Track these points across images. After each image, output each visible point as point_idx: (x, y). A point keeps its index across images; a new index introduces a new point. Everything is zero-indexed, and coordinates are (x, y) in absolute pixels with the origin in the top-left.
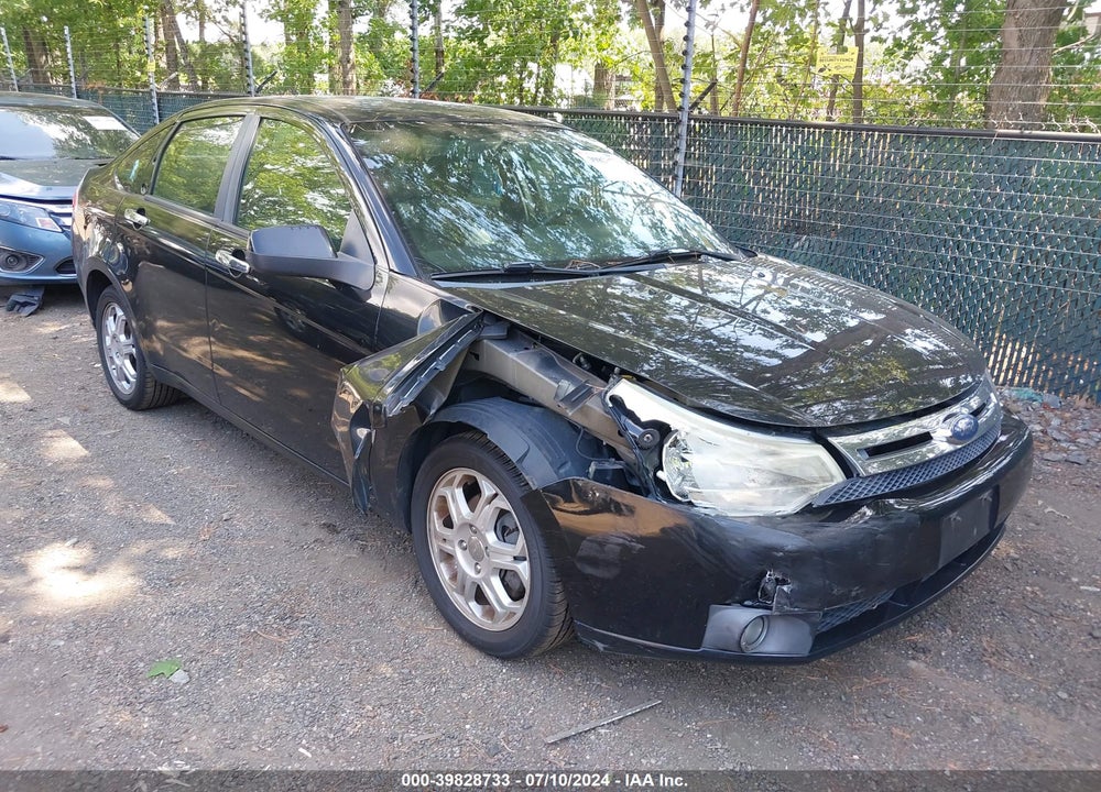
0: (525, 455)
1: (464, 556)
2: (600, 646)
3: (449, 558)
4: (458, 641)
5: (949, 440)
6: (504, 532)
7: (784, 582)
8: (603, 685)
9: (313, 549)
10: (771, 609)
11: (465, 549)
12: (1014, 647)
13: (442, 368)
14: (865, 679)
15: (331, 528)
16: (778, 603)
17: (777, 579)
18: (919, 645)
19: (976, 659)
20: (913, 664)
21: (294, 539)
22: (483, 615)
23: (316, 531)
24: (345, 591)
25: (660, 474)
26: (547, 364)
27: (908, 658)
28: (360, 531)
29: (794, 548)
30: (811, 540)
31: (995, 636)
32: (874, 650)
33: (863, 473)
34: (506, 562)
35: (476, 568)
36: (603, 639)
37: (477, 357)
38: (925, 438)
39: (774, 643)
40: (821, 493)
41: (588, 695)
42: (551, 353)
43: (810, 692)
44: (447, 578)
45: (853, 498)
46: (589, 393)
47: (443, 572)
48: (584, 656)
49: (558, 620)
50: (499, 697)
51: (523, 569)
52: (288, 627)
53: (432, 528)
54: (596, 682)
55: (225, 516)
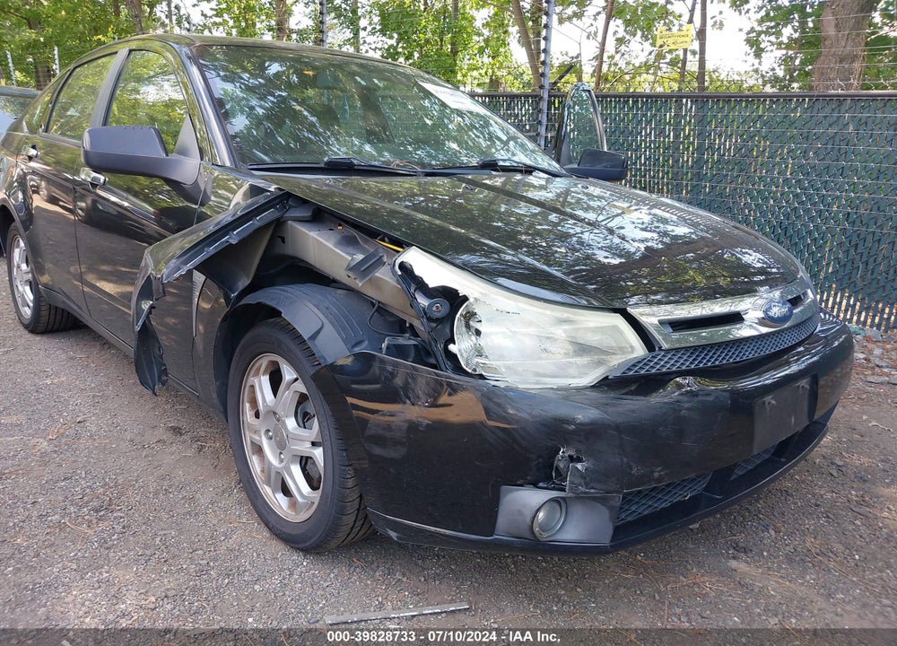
0: (318, 332)
1: (269, 445)
2: (393, 535)
3: (259, 450)
4: (266, 533)
5: (762, 322)
6: (304, 418)
7: (579, 460)
8: (405, 579)
9: (154, 448)
10: (564, 490)
11: (271, 438)
12: (838, 547)
13: (234, 242)
14: (681, 578)
15: (177, 431)
16: (572, 483)
17: (571, 457)
18: (741, 545)
19: (799, 560)
20: (733, 564)
21: (138, 439)
22: (289, 507)
23: (161, 433)
24: (170, 486)
25: (452, 347)
26: (349, 242)
27: (728, 558)
28: (203, 434)
29: (587, 420)
30: (606, 412)
31: (819, 537)
32: (693, 549)
33: (665, 346)
34: (305, 448)
35: (280, 457)
36: (395, 527)
37: (283, 240)
38: (736, 318)
39: (576, 529)
40: (619, 364)
41: (386, 589)
42: (354, 233)
43: (622, 590)
44: (259, 470)
45: (654, 371)
46: (380, 263)
47: (255, 464)
48: (392, 551)
49: (352, 508)
50: (292, 590)
51: (318, 453)
52: (100, 519)
53: (245, 420)
54: (398, 576)
55: (79, 419)
